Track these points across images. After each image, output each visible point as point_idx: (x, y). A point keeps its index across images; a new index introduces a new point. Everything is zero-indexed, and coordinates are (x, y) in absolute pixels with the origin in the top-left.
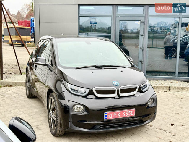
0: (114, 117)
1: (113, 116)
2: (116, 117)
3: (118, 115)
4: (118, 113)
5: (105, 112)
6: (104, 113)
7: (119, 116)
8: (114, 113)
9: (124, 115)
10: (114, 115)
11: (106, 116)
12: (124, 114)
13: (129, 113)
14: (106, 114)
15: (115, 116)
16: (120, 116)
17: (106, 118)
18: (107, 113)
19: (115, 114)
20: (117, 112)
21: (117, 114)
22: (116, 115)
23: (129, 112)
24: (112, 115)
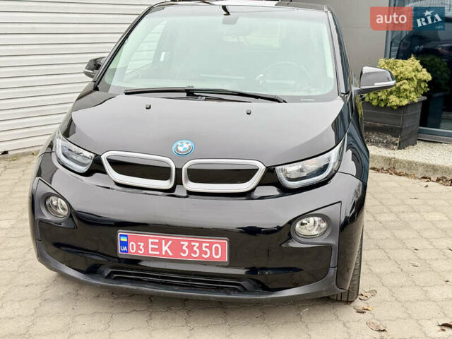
0: (150, 252)
1: (146, 247)
2: (158, 253)
3: (165, 248)
4: (163, 241)
5: (120, 232)
6: (117, 234)
7: (166, 251)
8: (150, 241)
9: (184, 252)
10: (150, 246)
11: (125, 244)
12: (184, 248)
13: (204, 249)
14: (124, 239)
15: (153, 249)
16: (171, 254)
17: (125, 252)
18: (126, 236)
19: (153, 243)
20: (161, 240)
21: (160, 244)
22: (157, 247)
23: (204, 245)
24: (142, 244)
